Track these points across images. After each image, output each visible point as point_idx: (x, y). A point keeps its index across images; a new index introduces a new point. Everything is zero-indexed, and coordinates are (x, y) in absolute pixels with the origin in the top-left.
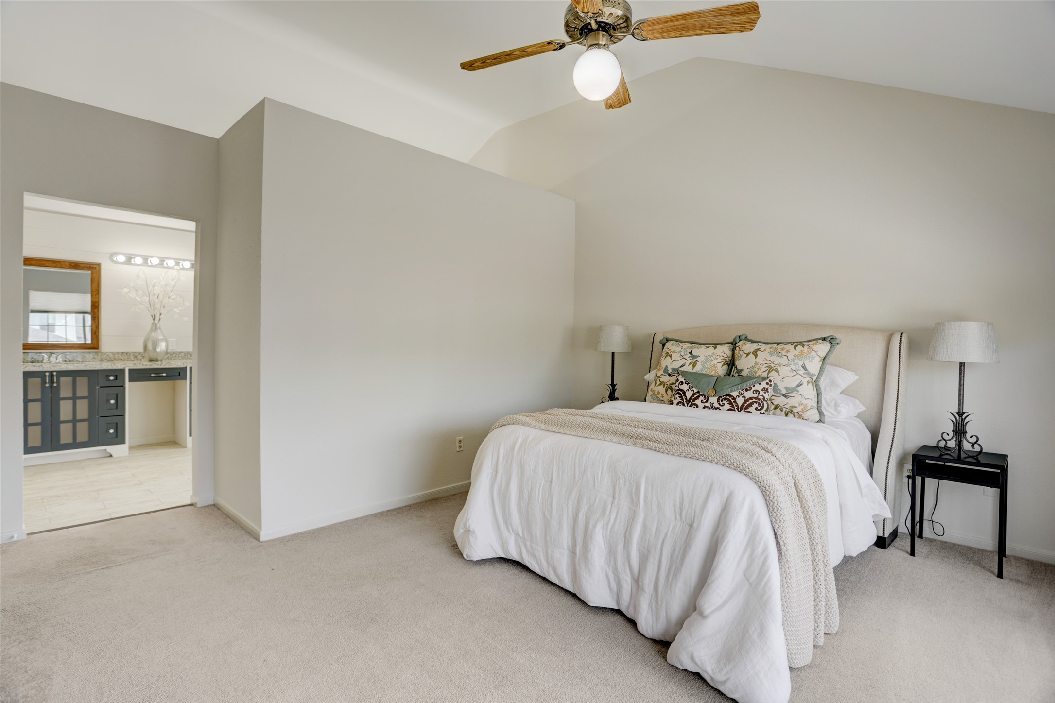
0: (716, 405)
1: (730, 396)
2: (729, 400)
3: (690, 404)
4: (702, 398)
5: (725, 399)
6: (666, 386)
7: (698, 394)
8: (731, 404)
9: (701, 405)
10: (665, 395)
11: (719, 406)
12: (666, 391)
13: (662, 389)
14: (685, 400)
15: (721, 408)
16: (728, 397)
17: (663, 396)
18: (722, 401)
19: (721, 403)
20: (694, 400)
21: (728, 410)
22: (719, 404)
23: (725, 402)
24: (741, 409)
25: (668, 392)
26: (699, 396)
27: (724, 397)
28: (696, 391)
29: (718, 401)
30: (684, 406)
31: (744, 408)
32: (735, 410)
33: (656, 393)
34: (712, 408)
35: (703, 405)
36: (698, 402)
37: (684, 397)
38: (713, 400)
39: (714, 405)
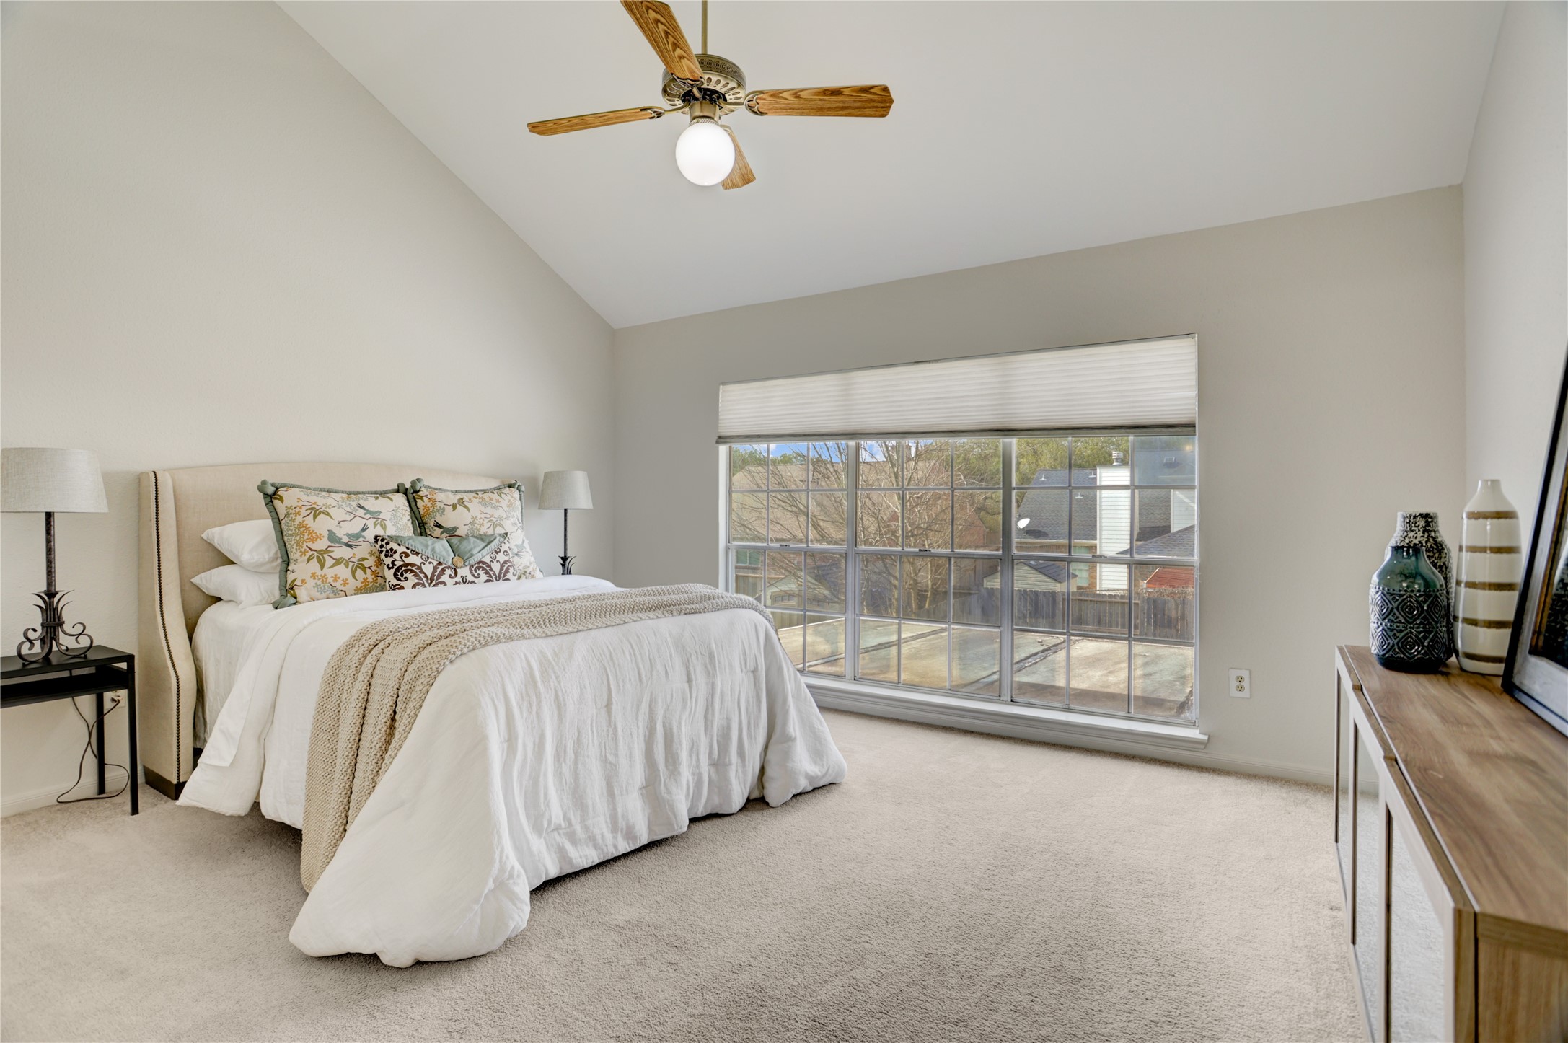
0: (470, 578)
1: (484, 563)
2: (484, 569)
3: (434, 583)
4: (448, 572)
5: (479, 568)
6: (351, 564)
7: (441, 567)
8: (487, 573)
9: (450, 582)
10: (351, 580)
11: (473, 579)
12: (353, 572)
13: (343, 572)
14: (424, 579)
15: (476, 580)
16: (481, 565)
17: (345, 583)
18: (476, 571)
19: (476, 575)
20: (439, 577)
21: (486, 582)
22: (474, 576)
23: (480, 572)
24: (500, 577)
25: (356, 575)
26: (443, 570)
27: (477, 565)
28: (435, 563)
29: (471, 573)
30: (425, 587)
31: (502, 576)
32: (493, 581)
33: (330, 580)
34: (464, 583)
35: (453, 581)
36: (445, 578)
37: (421, 575)
38: (464, 571)
39: (468, 579)
